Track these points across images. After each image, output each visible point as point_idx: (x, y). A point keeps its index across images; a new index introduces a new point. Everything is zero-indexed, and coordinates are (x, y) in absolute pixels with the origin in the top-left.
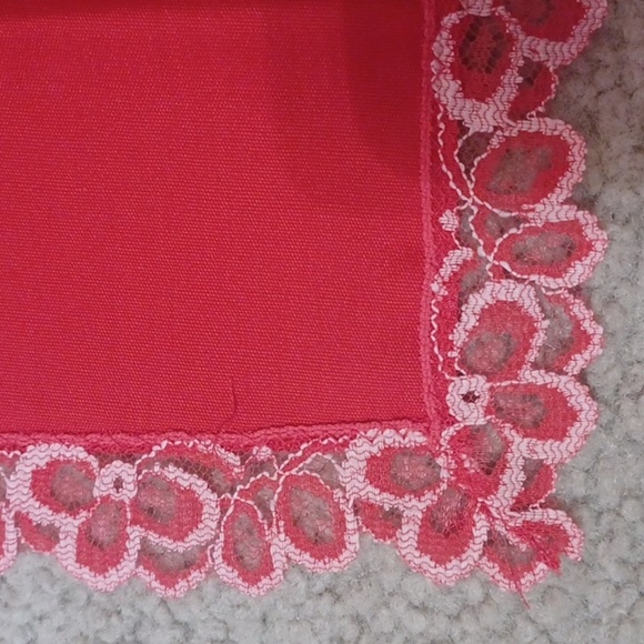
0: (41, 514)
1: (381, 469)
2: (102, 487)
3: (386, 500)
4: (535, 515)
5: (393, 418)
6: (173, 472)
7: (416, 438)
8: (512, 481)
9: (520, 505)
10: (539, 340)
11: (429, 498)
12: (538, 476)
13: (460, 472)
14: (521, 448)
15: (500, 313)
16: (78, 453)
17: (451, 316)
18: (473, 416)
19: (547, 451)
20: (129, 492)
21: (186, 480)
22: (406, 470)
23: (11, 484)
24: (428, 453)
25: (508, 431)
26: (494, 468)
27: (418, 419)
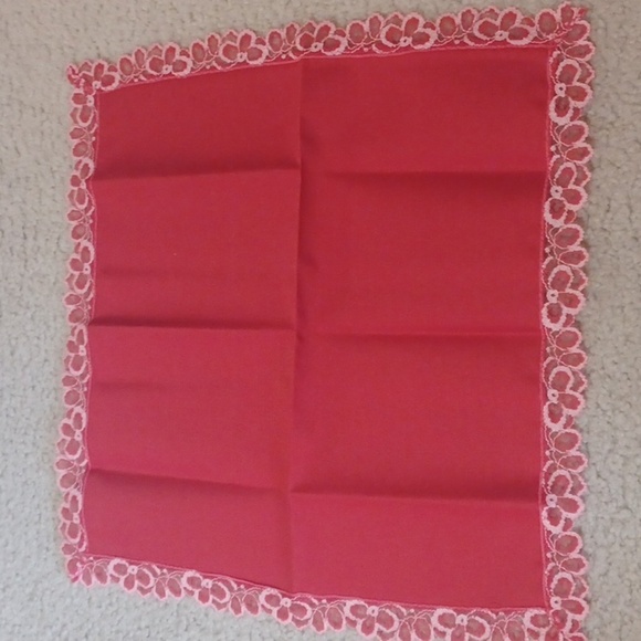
0: (441, 628)
1: (534, 620)
2: (458, 622)
3: (536, 629)
4: (575, 634)
5: (537, 606)
6: (477, 618)
7: (543, 612)
8: (569, 625)
9: (571, 631)
10: (573, 588)
11: (547, 629)
12: (575, 624)
13: (555, 623)
14: (570, 616)
15: (562, 580)
16: (451, 611)
17: (550, 580)
18: (557, 607)
19: (578, 617)
20: (465, 623)
21: (481, 620)
22: (541, 621)
23: (432, 619)
24: (545, 616)
25: (567, 612)
26: (564, 620)
27: (543, 607)
